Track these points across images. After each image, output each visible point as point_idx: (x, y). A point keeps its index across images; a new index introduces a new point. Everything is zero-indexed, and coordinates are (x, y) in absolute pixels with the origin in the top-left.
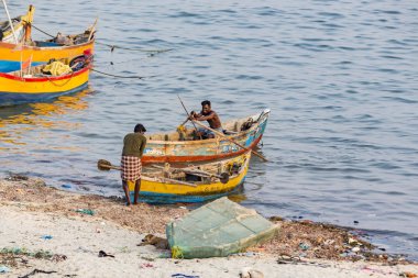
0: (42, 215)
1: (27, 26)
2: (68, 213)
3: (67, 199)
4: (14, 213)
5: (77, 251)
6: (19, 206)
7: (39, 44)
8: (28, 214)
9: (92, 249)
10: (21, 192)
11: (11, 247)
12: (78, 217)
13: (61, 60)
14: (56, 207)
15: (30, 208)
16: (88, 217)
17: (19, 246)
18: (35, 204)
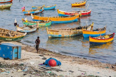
0: (97, 68)
1: (92, 27)
2: (103, 68)
3: (103, 65)
4: (91, 67)
5: (105, 76)
6: (92, 66)
7: (94, 30)
8: (94, 68)
9: (108, 76)
10: (93, 63)
11: (90, 75)
12: (105, 69)
13: (108, 35)
14: (100, 66)
15: (95, 66)
16: (107, 69)
17: (92, 74)
18: (96, 66)
